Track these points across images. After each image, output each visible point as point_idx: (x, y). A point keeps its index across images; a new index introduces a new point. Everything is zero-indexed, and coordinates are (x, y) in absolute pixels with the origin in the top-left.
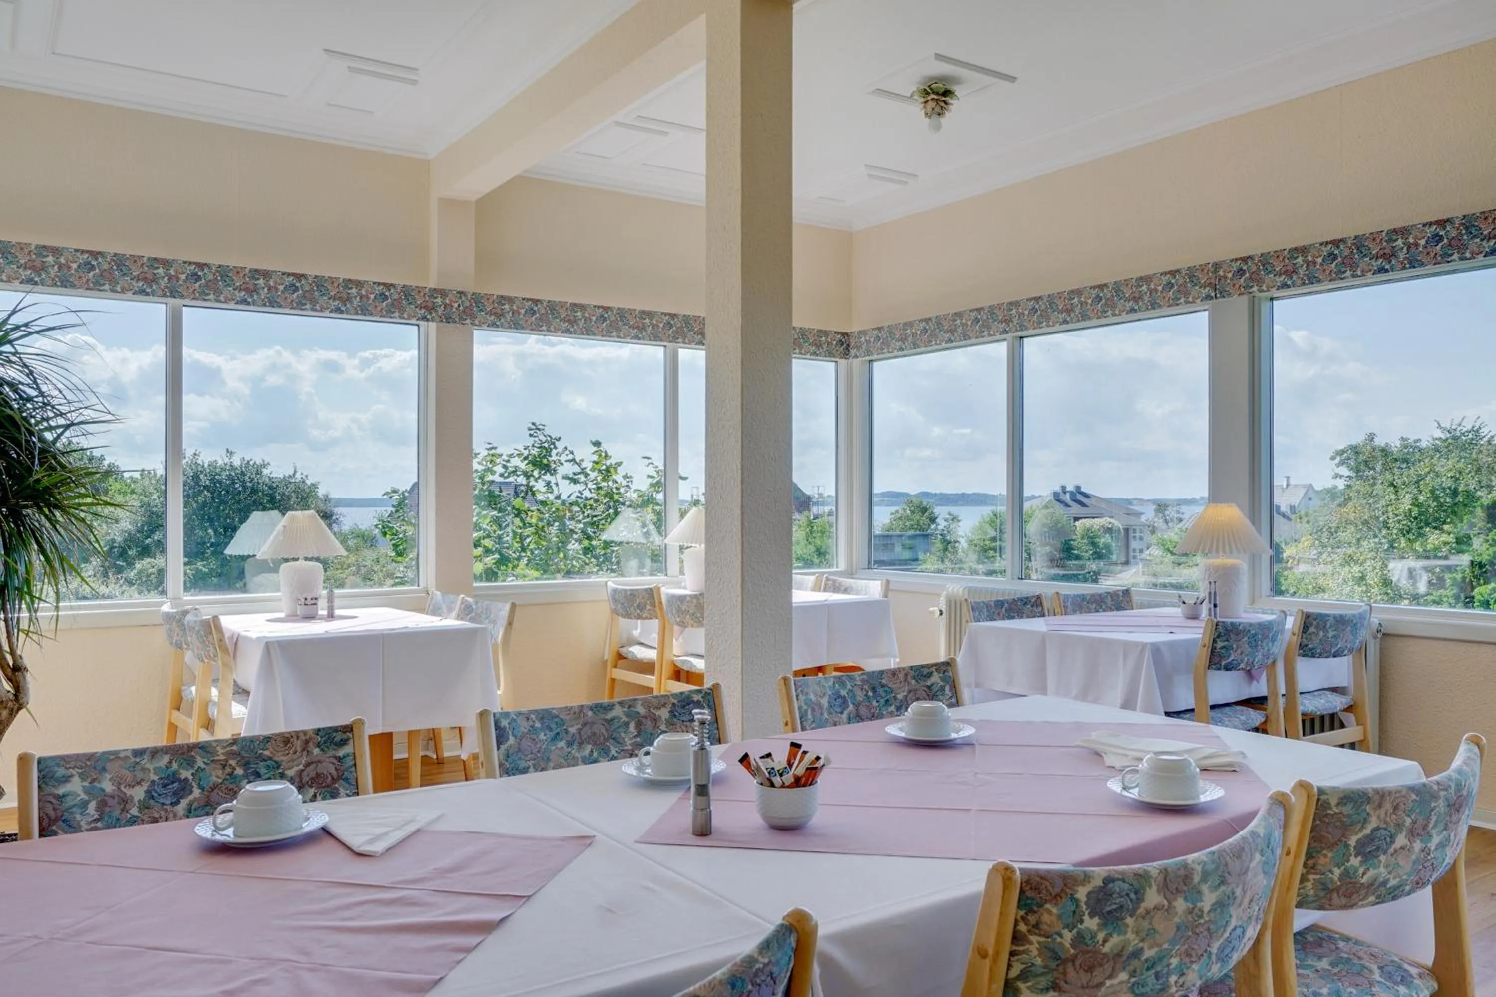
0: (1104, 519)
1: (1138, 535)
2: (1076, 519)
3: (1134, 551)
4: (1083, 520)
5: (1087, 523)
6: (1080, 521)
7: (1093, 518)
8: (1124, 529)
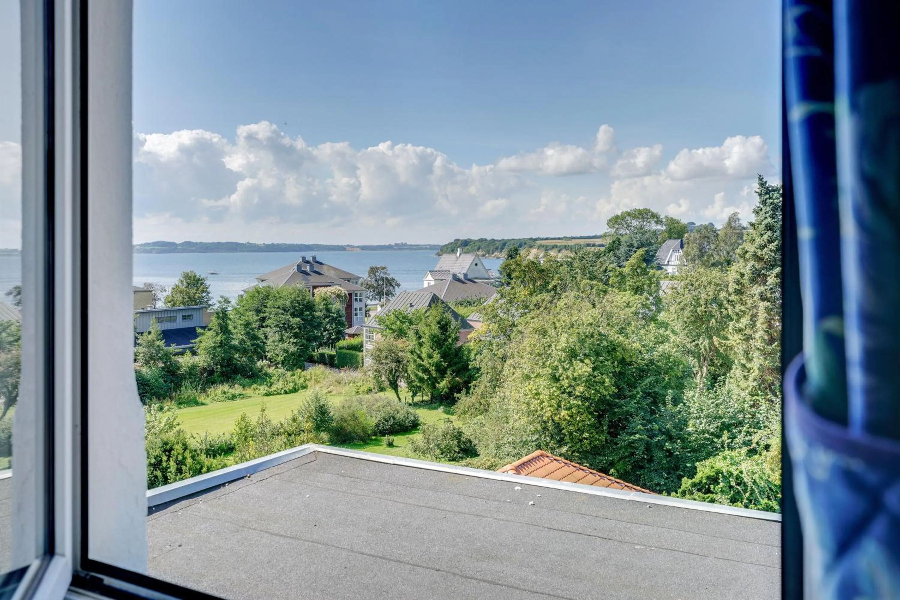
0: (335, 287)
1: (358, 298)
2: (315, 287)
3: (356, 309)
4: (320, 289)
5: (323, 290)
6: (317, 289)
7: (327, 286)
8: (349, 294)
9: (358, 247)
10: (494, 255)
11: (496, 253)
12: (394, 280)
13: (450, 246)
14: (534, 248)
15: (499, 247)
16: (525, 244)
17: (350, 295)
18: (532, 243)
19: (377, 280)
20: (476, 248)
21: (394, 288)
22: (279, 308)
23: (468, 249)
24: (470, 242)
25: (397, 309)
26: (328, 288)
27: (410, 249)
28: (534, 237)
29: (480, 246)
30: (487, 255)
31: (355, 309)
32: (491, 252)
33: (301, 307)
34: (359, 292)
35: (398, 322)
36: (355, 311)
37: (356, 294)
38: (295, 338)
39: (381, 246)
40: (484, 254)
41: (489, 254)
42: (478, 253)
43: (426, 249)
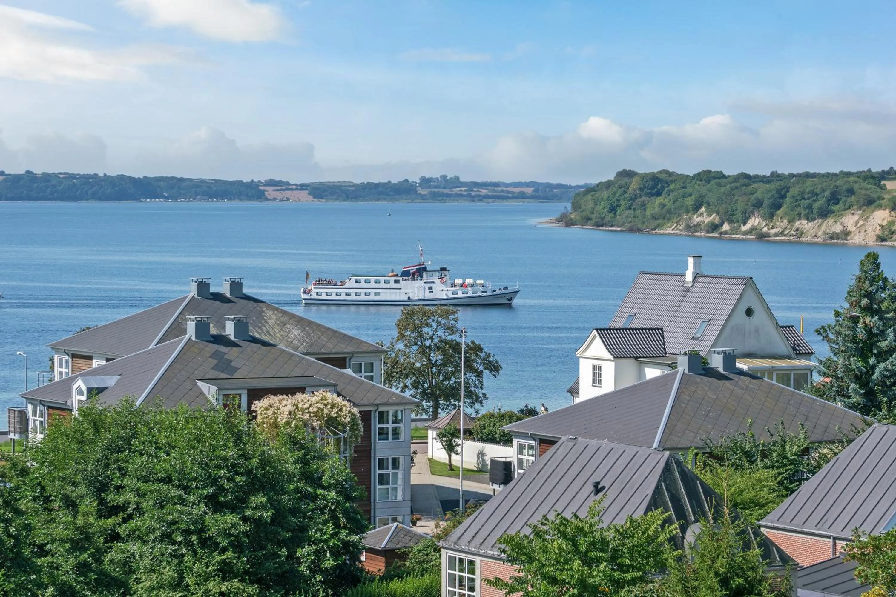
1: (387, 425)
2: (252, 393)
3: (381, 463)
4: (272, 399)
5: (281, 404)
7: (291, 390)
8: (362, 415)
9: (302, 187)
10: (748, 226)
11: (754, 221)
12: (481, 349)
13: (605, 194)
14: (880, 207)
15: (766, 203)
16: (851, 192)
17: (366, 416)
18: (872, 190)
19: (424, 351)
20: (690, 201)
21: (479, 374)
22: (168, 480)
23: (663, 206)
24: (668, 184)
25: (568, 515)
26: (299, 396)
27: (472, 198)
28: (876, 169)
29: (702, 196)
30: (726, 227)
31: (381, 461)
32: (739, 215)
33: (238, 479)
34: (392, 410)
35: (577, 564)
36: (381, 467)
37: (381, 414)
38: (224, 579)
39: (377, 185)
40: (717, 221)
41: (731, 222)
42: (697, 219)
43: (522, 196)
